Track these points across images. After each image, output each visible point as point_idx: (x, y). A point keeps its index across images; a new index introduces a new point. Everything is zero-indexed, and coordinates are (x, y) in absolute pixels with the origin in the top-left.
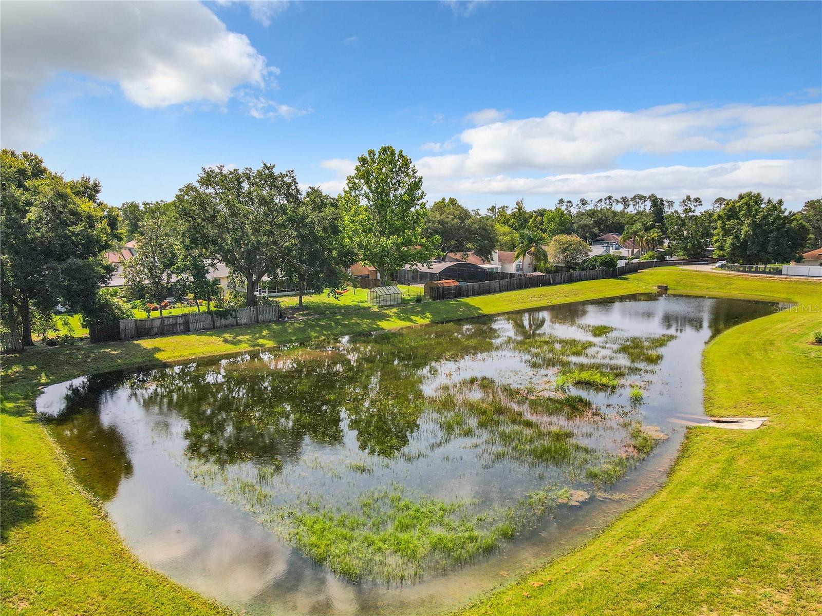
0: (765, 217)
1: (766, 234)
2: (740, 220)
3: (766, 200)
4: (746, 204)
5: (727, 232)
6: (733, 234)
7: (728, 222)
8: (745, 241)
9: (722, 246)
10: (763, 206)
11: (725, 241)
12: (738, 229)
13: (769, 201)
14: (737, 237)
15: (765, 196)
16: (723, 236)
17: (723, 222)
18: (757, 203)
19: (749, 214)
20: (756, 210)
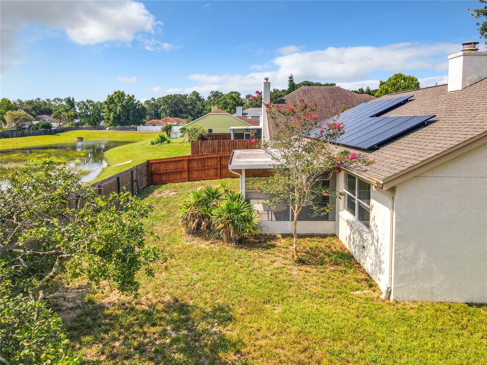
0: (127, 103)
1: (128, 111)
2: (116, 104)
3: (127, 95)
4: (118, 96)
5: (110, 110)
6: (113, 111)
7: (110, 105)
8: (119, 115)
9: (109, 118)
10: (126, 98)
11: (110, 115)
12: (115, 109)
13: (128, 95)
14: (115, 113)
15: (126, 93)
16: (109, 112)
17: (108, 105)
18: (122, 96)
19: (120, 101)
20: (123, 99)
